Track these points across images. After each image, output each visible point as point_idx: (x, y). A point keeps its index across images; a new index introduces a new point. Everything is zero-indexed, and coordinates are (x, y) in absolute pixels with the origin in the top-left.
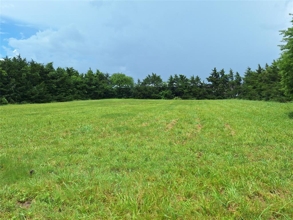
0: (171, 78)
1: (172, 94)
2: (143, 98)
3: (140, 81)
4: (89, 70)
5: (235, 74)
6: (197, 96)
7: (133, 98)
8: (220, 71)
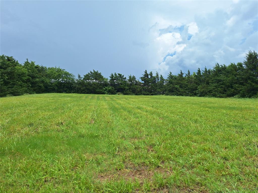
0: (112, 75)
1: (114, 90)
2: (87, 93)
3: (81, 77)
4: (26, 61)
5: (159, 76)
6: (135, 92)
7: (77, 93)
8: (150, 73)
